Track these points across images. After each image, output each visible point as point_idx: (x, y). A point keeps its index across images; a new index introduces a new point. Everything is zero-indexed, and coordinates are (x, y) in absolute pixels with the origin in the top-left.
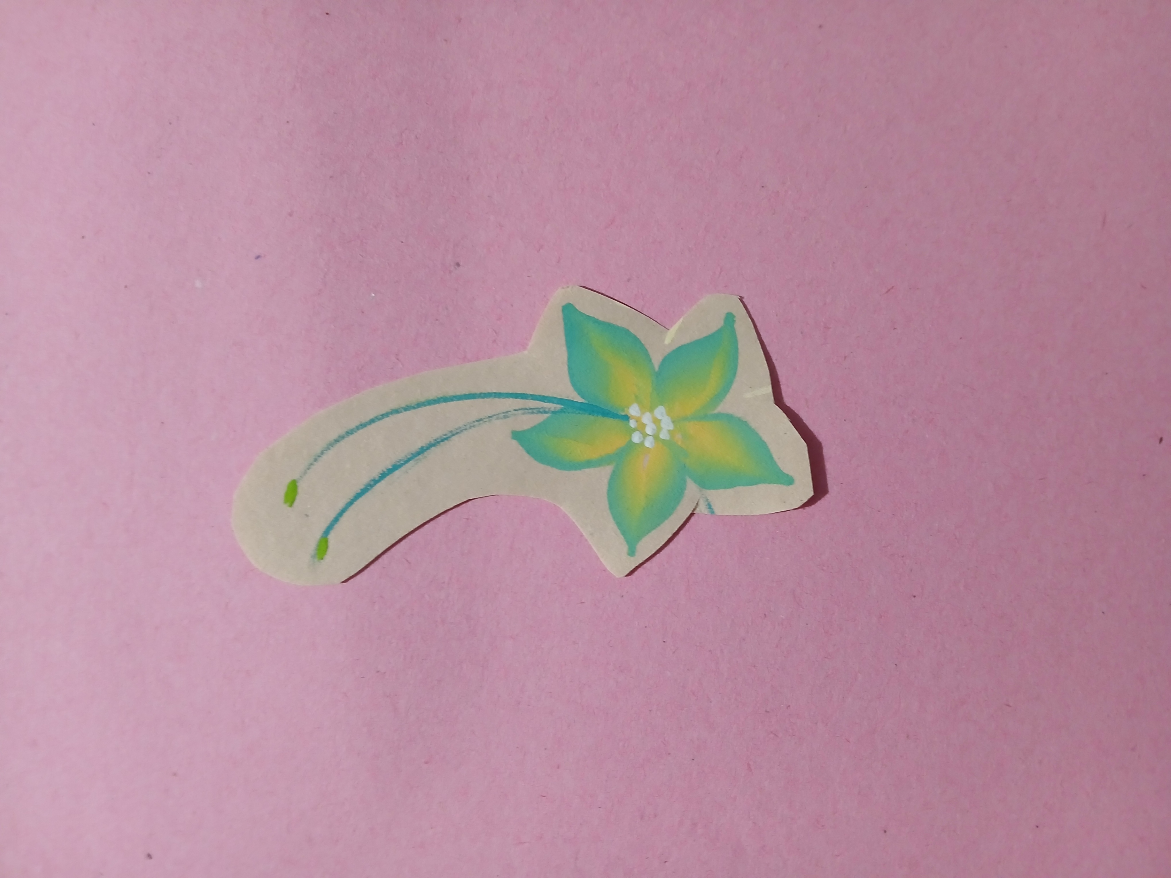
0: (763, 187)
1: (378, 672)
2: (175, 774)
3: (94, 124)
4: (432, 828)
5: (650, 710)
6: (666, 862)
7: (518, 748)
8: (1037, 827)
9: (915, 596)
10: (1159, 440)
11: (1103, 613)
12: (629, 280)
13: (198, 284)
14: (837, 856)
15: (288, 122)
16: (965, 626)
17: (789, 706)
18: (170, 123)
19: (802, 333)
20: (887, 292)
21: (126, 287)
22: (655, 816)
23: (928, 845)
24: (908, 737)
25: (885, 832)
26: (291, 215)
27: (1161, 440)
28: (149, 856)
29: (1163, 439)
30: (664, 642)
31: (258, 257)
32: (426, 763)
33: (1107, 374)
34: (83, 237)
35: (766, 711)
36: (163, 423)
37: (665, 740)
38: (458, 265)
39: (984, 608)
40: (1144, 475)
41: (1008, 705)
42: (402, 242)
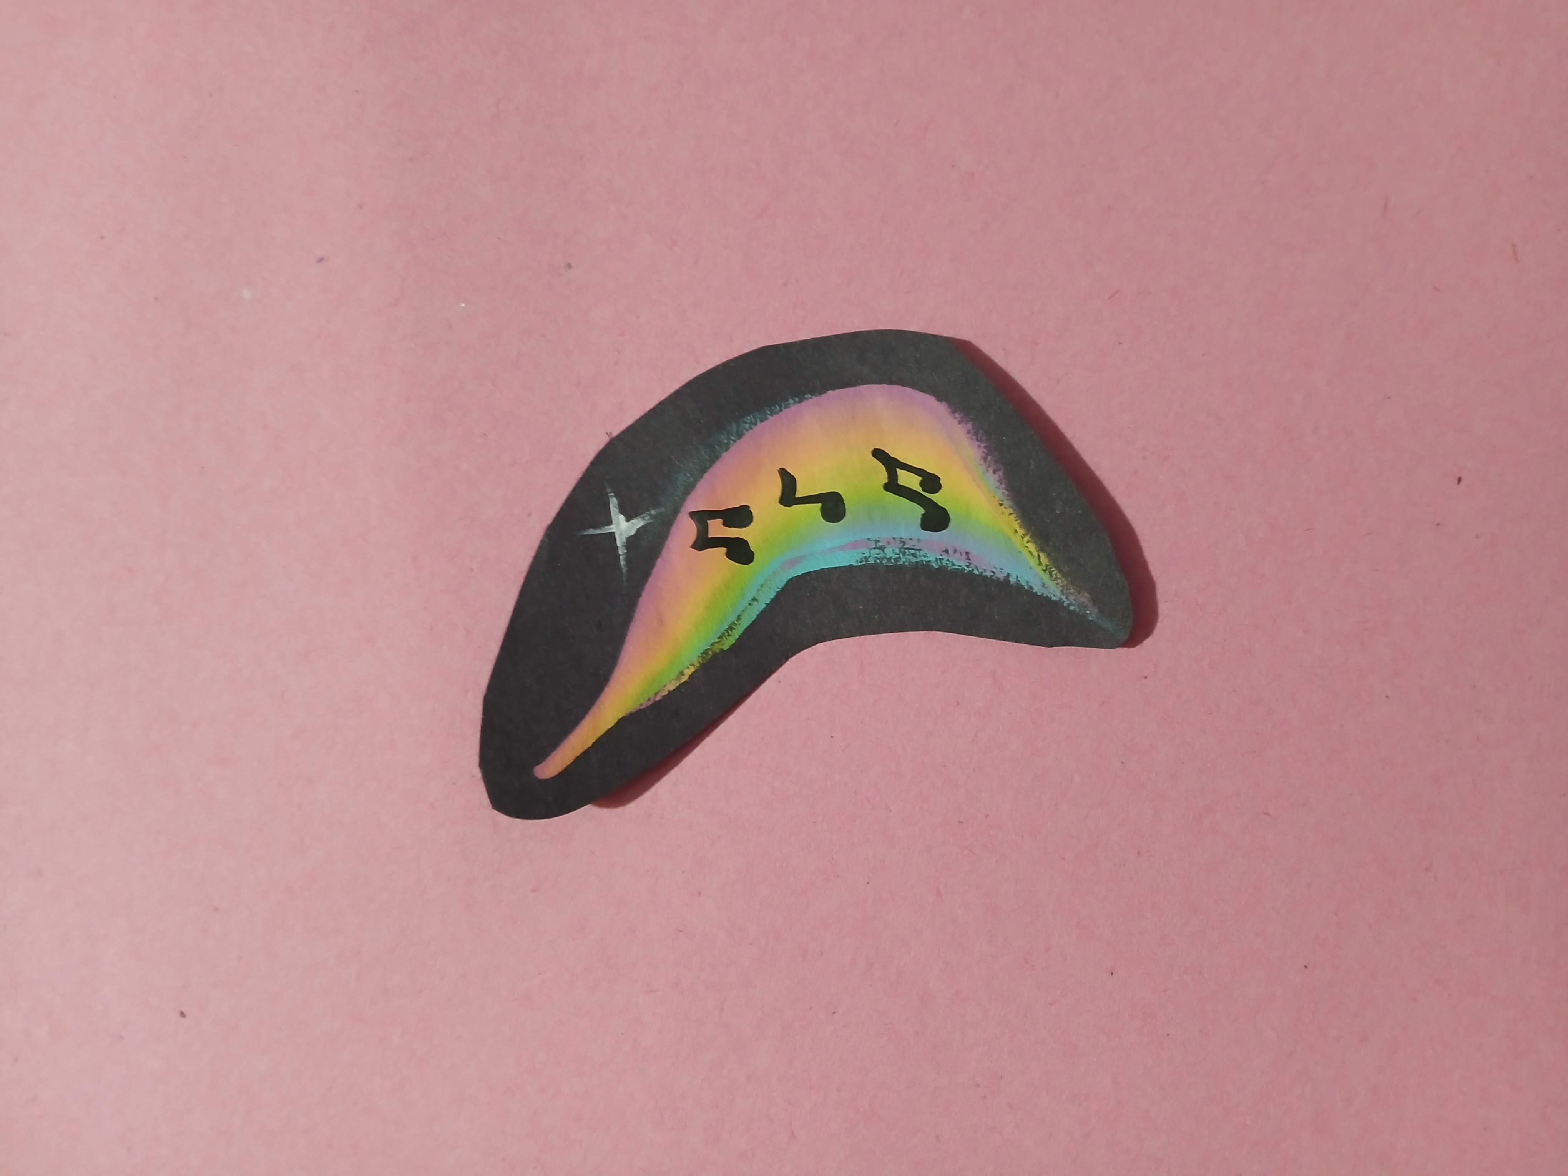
0: (953, 166)
1: (474, 776)
2: (216, 909)
3: (115, 97)
4: (539, 974)
5: (814, 822)
6: (835, 1013)
7: (648, 871)
8: (1306, 967)
9: (1146, 678)
10: (1456, 481)
11: (1387, 697)
12: (785, 285)
13: (246, 294)
14: (1051, 1004)
15: (357, 91)
16: (1210, 714)
17: (988, 816)
18: (211, 96)
19: (1004, 350)
20: (1111, 297)
21: (156, 299)
22: (821, 954)
23: (1167, 990)
24: (1139, 853)
25: (1112, 974)
26: (361, 206)
27: (1460, 480)
28: (182, 1014)
29: (1462, 479)
30: (832, 737)
31: (320, 260)
32: (534, 891)
33: (1389, 398)
34: (102, 237)
35: (959, 822)
36: (202, 468)
37: (833, 859)
38: (569, 266)
39: (1235, 691)
40: (1438, 524)
41: (1267, 814)
42: (499, 239)
